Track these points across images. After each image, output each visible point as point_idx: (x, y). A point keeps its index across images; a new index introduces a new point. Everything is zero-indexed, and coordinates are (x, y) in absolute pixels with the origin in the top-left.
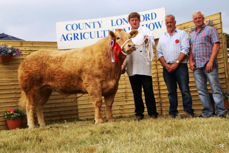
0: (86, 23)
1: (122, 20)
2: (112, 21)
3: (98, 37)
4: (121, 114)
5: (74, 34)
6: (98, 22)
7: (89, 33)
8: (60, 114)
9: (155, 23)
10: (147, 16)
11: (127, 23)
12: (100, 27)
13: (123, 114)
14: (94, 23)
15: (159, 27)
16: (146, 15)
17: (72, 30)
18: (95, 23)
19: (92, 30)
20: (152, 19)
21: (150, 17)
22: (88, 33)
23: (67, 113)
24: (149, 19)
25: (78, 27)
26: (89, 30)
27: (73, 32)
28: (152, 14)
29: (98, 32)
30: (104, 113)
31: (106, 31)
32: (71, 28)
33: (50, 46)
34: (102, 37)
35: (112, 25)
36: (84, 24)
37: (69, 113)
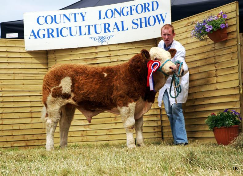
0: (65, 15)
1: (113, 10)
2: (100, 12)
3: (81, 34)
4: (108, 140)
5: (48, 30)
6: (81, 14)
7: (69, 29)
8: (26, 139)
9: (157, 16)
10: (147, 5)
11: (120, 15)
12: (84, 20)
13: (111, 141)
14: (75, 14)
15: (162, 21)
16: (145, 4)
17: (45, 23)
18: (77, 15)
19: (72, 24)
20: (153, 10)
21: (150, 8)
22: (67, 28)
23: (35, 137)
24: (149, 11)
25: (54, 19)
26: (68, 24)
27: (46, 26)
28: (153, 2)
29: (80, 27)
30: (85, 138)
31: (91, 27)
32: (44, 22)
33: (15, 46)
34: (85, 34)
35: (100, 18)
36: (62, 16)
37: (38, 138)
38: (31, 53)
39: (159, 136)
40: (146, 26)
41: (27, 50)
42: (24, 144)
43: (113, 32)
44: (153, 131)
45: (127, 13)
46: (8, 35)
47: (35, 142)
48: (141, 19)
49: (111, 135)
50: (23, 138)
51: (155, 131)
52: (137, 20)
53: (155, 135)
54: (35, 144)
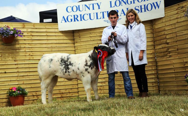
0: (86, 5)
1: (121, 1)
2: (111, 2)
3: (97, 18)
4: (119, 93)
5: (74, 16)
6: (97, 4)
7: (89, 15)
8: (61, 92)
9: (153, 3)
11: (126, 4)
12: (99, 8)
13: (121, 93)
14: (93, 4)
15: (157, 7)
18: (94, 5)
19: (91, 11)
22: (88, 14)
23: (67, 91)
25: (78, 8)
26: (88, 11)
27: (73, 14)
29: (97, 13)
30: (103, 91)
31: (104, 13)
32: (71, 10)
33: (51, 28)
34: (101, 18)
35: (111, 7)
36: (84, 6)
37: (69, 92)
38: (63, 32)
39: (156, 89)
40: (145, 11)
41: (60, 31)
42: (60, 96)
43: (121, 16)
44: (152, 85)
45: (131, 2)
46: (45, 21)
47: (67, 95)
48: (141, 6)
49: (121, 89)
50: (59, 92)
51: (154, 85)
52: (138, 7)
53: (153, 88)
54: (68, 96)
